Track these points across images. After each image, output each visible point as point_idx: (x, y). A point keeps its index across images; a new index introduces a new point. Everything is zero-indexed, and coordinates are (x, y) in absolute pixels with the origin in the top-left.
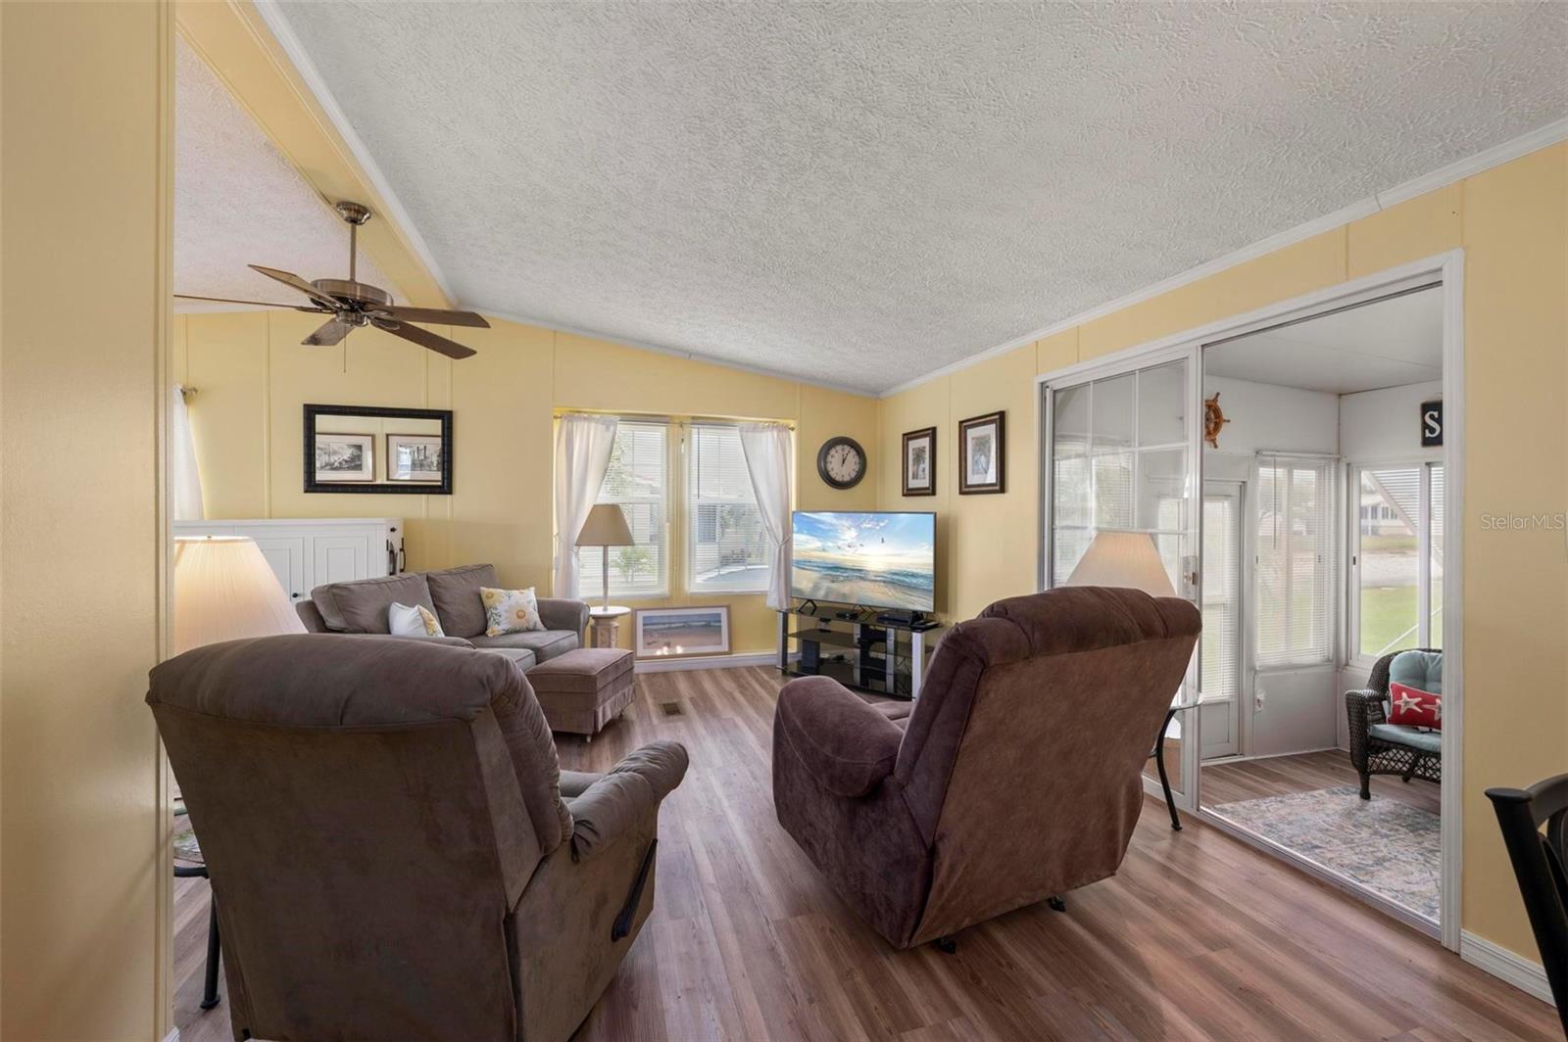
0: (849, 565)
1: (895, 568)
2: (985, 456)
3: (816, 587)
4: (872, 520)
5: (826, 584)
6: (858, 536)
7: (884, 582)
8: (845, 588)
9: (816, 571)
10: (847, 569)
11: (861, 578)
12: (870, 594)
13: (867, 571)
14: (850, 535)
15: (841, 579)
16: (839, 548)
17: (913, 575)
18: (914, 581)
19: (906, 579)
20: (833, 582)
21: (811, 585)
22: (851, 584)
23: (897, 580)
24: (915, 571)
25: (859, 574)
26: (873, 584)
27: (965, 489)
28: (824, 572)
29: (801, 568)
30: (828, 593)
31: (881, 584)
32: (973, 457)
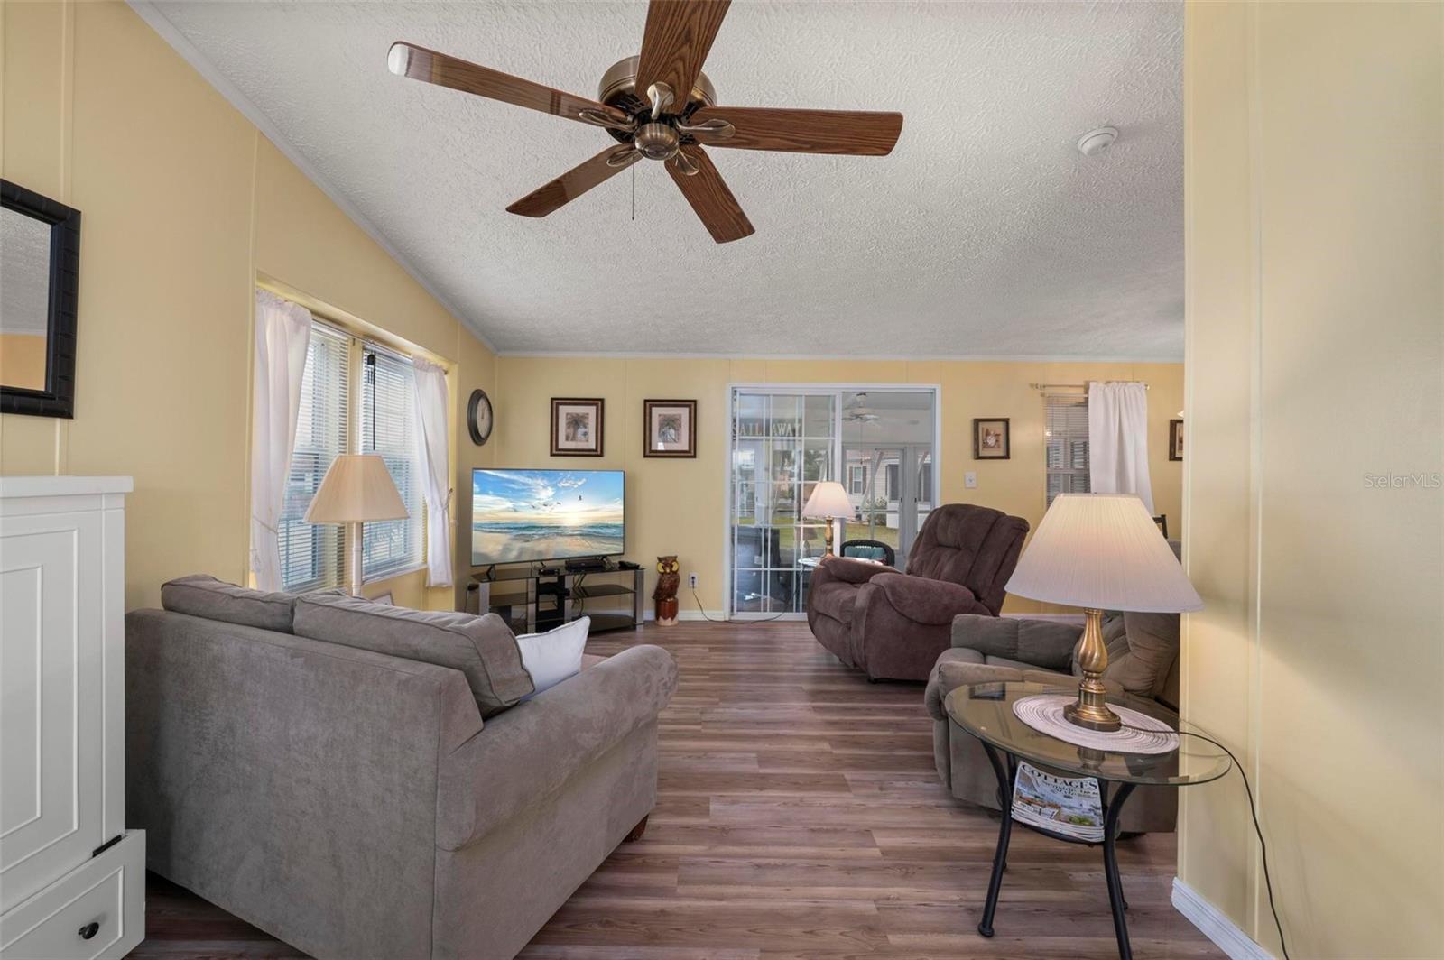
0: (546, 523)
1: (591, 522)
2: (675, 429)
3: (506, 549)
5: (518, 545)
7: (581, 535)
8: (541, 546)
9: (506, 533)
10: (542, 527)
11: (557, 534)
12: (569, 548)
13: (565, 527)
15: (537, 537)
17: (608, 526)
18: (608, 531)
19: (602, 531)
20: (528, 541)
21: (500, 548)
22: (547, 541)
23: (590, 532)
24: (610, 523)
25: (557, 531)
26: (571, 538)
27: (650, 453)
28: (516, 533)
29: (485, 531)
30: (521, 553)
31: (579, 537)
32: (660, 429)
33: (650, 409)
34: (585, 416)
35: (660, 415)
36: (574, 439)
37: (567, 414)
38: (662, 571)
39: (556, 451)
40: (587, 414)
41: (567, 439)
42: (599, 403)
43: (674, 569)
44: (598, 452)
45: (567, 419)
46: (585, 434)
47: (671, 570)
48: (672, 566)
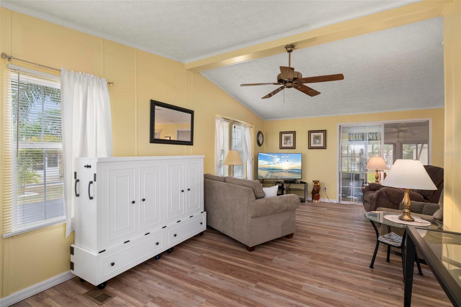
0: (278, 168)
1: (291, 168)
2: (319, 140)
3: (267, 175)
4: (284, 155)
5: (270, 174)
7: (288, 172)
8: (277, 175)
10: (277, 169)
11: (281, 171)
12: (284, 175)
13: (283, 169)
14: (278, 160)
15: (275, 172)
16: (274, 164)
17: (297, 170)
18: (297, 171)
20: (273, 173)
21: (265, 175)
23: (291, 171)
24: (297, 168)
25: (281, 170)
26: (285, 173)
27: (310, 148)
28: (270, 171)
29: (261, 170)
30: (271, 176)
31: (288, 173)
32: (314, 140)
33: (310, 134)
34: (290, 137)
36: (286, 144)
37: (284, 136)
38: (314, 185)
39: (281, 148)
40: (291, 136)
41: (285, 144)
42: (294, 133)
43: (318, 184)
44: (294, 148)
45: (284, 138)
46: (290, 142)
47: (317, 185)
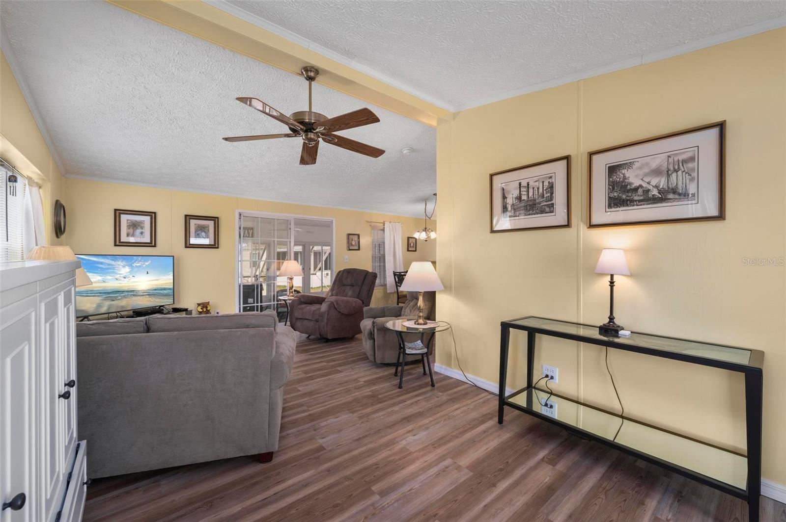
0: (126, 289)
1: (155, 287)
2: (205, 232)
3: (99, 306)
4: (140, 261)
6: (130, 271)
7: (148, 295)
9: (98, 296)
11: (134, 295)
13: (138, 291)
14: (126, 270)
15: (120, 298)
16: (117, 279)
17: (165, 289)
18: (165, 292)
19: (161, 292)
20: (113, 300)
22: (126, 299)
23: (153, 293)
24: (166, 287)
25: (133, 293)
26: (142, 297)
27: (188, 246)
28: (105, 296)
29: (83, 296)
30: (109, 307)
31: (147, 296)
32: (195, 232)
33: (189, 221)
34: (142, 222)
35: (195, 224)
36: (133, 235)
37: (128, 220)
38: (201, 310)
39: (118, 243)
40: (144, 221)
41: (128, 235)
42: (153, 215)
43: (208, 309)
44: (152, 244)
45: (127, 223)
46: (142, 233)
47: (207, 310)
48: (207, 307)
